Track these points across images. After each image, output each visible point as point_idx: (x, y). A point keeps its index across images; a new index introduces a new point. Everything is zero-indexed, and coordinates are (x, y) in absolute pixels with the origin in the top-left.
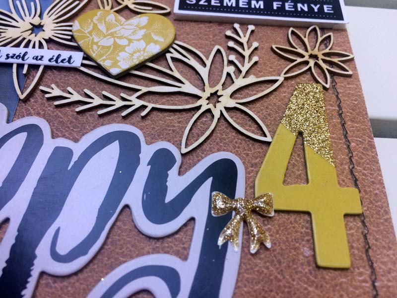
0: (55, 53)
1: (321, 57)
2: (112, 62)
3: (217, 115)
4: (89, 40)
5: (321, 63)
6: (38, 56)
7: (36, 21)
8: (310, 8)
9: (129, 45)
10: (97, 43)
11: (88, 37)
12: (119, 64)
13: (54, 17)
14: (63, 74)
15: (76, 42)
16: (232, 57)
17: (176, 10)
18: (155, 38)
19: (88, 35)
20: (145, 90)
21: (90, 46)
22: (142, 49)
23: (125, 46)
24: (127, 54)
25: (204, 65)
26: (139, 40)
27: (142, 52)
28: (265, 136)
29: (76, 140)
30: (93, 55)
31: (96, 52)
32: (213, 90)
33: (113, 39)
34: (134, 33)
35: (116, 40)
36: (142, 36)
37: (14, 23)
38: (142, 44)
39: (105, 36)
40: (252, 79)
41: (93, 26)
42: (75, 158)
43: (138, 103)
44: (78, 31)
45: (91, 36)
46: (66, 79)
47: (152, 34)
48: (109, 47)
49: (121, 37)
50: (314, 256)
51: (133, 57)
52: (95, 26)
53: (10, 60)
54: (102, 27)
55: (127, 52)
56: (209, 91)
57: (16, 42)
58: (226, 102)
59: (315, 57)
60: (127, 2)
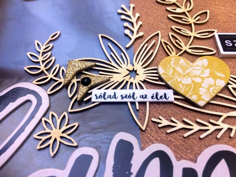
0: (153, 91)
2: (197, 96)
4: (175, 80)
6: (143, 95)
9: (203, 82)
10: (180, 82)
11: (173, 78)
12: (202, 97)
14: (162, 106)
17: (222, 52)
19: (172, 77)
20: (225, 115)
21: (177, 85)
22: (213, 85)
23: (201, 83)
24: (204, 89)
26: (208, 77)
27: (214, 87)
29: (194, 161)
30: (182, 92)
31: (183, 89)
33: (190, 78)
34: (202, 72)
35: (193, 79)
36: (209, 74)
38: (211, 81)
39: (184, 77)
41: (173, 69)
44: (164, 74)
45: (175, 77)
46: (165, 110)
47: (215, 72)
48: (190, 85)
49: (195, 76)
51: (210, 91)
52: (174, 68)
54: (179, 70)
55: (204, 88)
57: (123, 85)
60: (185, 48)
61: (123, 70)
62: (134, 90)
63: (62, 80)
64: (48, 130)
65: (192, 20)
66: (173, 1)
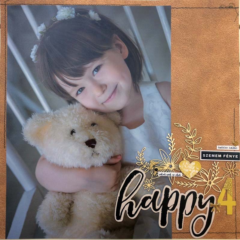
0: (176, 173)
1: (233, 171)
3: (211, 187)
5: (233, 172)
6: (173, 175)
7: (170, 164)
8: (232, 156)
10: (185, 171)
12: (190, 176)
13: (173, 162)
15: (180, 170)
16: (214, 172)
17: (201, 159)
18: (197, 168)
20: (196, 181)
23: (191, 171)
25: (208, 174)
27: (195, 173)
28: (220, 191)
29: (185, 193)
30: (184, 173)
32: (210, 181)
35: (189, 170)
36: (194, 168)
37: (165, 165)
38: (194, 171)
39: (186, 169)
40: (218, 178)
41: (183, 166)
42: (185, 197)
43: (195, 185)
44: (180, 168)
45: (184, 169)
46: (180, 179)
48: (188, 172)
50: (227, 213)
53: (168, 176)
54: (185, 166)
55: (192, 173)
56: (209, 181)
57: (167, 171)
58: (212, 184)
59: (232, 171)
60: (189, 156)
61: (168, 165)
62: (171, 173)
63: (148, 168)
64: (147, 184)
65: (194, 143)
66: (189, 132)
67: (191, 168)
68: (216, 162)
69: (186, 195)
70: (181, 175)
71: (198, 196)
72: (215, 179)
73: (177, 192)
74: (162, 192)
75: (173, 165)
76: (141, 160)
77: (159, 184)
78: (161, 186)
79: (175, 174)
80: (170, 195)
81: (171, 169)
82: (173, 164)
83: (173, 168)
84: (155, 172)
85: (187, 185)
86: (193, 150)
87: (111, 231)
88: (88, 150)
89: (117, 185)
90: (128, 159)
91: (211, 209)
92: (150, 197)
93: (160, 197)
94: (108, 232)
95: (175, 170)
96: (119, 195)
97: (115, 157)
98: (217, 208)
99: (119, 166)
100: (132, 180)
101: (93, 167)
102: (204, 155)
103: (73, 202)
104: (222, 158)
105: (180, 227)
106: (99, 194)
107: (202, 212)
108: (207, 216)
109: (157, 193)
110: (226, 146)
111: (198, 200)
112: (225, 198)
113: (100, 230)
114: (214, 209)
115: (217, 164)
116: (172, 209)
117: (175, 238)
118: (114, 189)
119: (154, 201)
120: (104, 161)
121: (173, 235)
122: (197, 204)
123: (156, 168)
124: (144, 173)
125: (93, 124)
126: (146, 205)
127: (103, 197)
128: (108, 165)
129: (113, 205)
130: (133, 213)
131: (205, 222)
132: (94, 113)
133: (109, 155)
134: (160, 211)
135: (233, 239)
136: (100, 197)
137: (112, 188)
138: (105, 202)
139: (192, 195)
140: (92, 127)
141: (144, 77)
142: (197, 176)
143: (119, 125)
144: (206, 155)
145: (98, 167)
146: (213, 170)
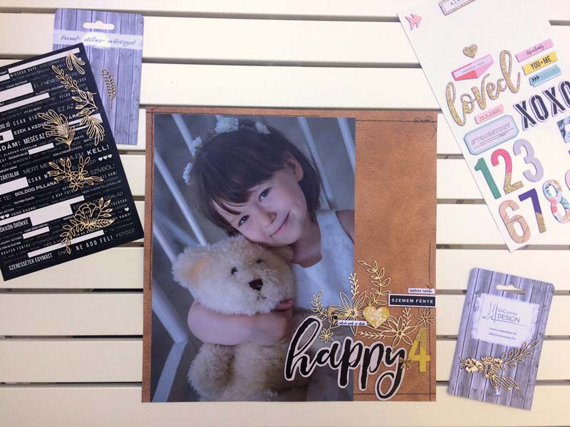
3: (400, 338)
5: (427, 321)
7: (352, 310)
8: (426, 302)
12: (377, 325)
13: (356, 308)
15: (364, 317)
16: (404, 320)
17: (389, 305)
18: (384, 316)
20: (383, 331)
24: (378, 321)
25: (397, 323)
28: (411, 343)
29: (369, 346)
31: (370, 321)
36: (381, 315)
37: (346, 312)
40: (409, 327)
41: (368, 312)
42: (370, 351)
43: (382, 336)
44: (365, 314)
48: (373, 320)
50: (419, 370)
51: (380, 323)
53: (349, 325)
56: (398, 331)
57: (349, 318)
58: (403, 334)
59: (426, 319)
60: (375, 301)
61: (349, 311)
62: (353, 321)
63: (326, 315)
64: (323, 335)
65: (381, 285)
66: (375, 271)
67: (377, 315)
68: (408, 308)
69: (370, 348)
70: (366, 324)
71: (385, 349)
72: (406, 328)
73: (360, 344)
74: (342, 344)
75: (356, 312)
76: (317, 305)
77: (338, 335)
78: (341, 337)
79: (358, 322)
80: (351, 349)
81: (354, 317)
82: (355, 310)
83: (356, 315)
84: (335, 320)
85: (372, 336)
86: (380, 293)
87: (279, 393)
88: (252, 293)
89: (287, 336)
90: (302, 304)
91: (400, 364)
92: (327, 351)
93: (340, 351)
94: (276, 393)
95: (358, 318)
96: (290, 349)
97: (285, 301)
98: (408, 364)
99: (290, 313)
100: (306, 330)
101: (258, 314)
102: (393, 300)
103: (233, 357)
104: (414, 304)
105: (363, 387)
106: (265, 346)
107: (389, 369)
108: (395, 373)
109: (336, 346)
110: (419, 289)
111: (385, 354)
112: (418, 352)
113: (267, 390)
114: (404, 365)
115: (408, 310)
116: (354, 366)
117: (357, 400)
118: (284, 340)
119: (332, 356)
120: (273, 306)
121: (355, 396)
122: (384, 359)
123: (335, 315)
124: (320, 322)
125: (259, 261)
126: (322, 361)
127: (270, 350)
128: (277, 311)
129: (282, 360)
130: (307, 370)
131: (393, 381)
132: (261, 248)
133: (278, 299)
134: (339, 368)
135: (426, 401)
136: (266, 351)
137: (281, 339)
138: (272, 357)
139: (378, 348)
140: (257, 265)
141: (321, 203)
142: (384, 326)
143: (290, 262)
144: (395, 300)
145: (265, 314)
146: (404, 318)
